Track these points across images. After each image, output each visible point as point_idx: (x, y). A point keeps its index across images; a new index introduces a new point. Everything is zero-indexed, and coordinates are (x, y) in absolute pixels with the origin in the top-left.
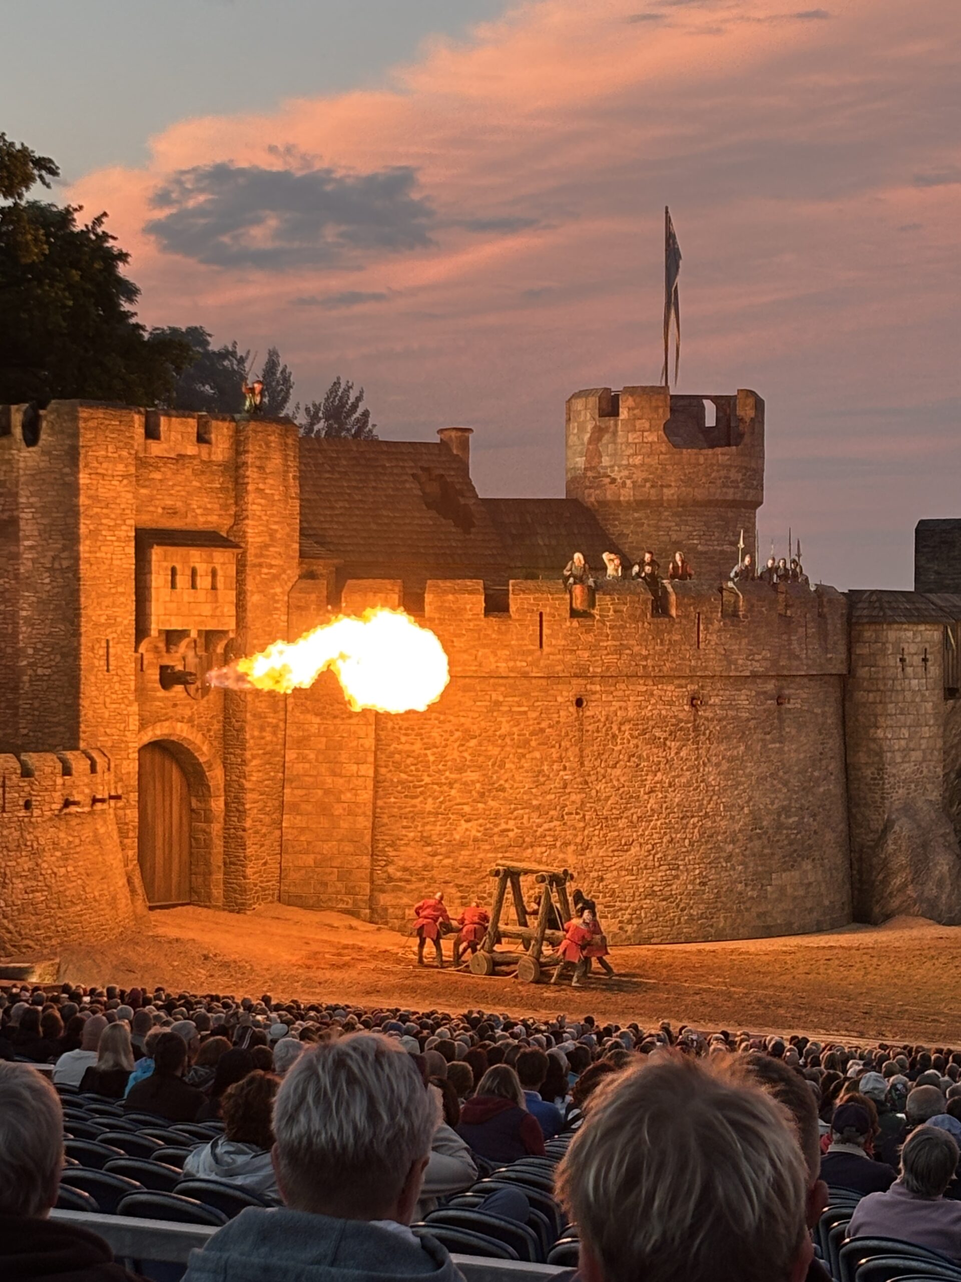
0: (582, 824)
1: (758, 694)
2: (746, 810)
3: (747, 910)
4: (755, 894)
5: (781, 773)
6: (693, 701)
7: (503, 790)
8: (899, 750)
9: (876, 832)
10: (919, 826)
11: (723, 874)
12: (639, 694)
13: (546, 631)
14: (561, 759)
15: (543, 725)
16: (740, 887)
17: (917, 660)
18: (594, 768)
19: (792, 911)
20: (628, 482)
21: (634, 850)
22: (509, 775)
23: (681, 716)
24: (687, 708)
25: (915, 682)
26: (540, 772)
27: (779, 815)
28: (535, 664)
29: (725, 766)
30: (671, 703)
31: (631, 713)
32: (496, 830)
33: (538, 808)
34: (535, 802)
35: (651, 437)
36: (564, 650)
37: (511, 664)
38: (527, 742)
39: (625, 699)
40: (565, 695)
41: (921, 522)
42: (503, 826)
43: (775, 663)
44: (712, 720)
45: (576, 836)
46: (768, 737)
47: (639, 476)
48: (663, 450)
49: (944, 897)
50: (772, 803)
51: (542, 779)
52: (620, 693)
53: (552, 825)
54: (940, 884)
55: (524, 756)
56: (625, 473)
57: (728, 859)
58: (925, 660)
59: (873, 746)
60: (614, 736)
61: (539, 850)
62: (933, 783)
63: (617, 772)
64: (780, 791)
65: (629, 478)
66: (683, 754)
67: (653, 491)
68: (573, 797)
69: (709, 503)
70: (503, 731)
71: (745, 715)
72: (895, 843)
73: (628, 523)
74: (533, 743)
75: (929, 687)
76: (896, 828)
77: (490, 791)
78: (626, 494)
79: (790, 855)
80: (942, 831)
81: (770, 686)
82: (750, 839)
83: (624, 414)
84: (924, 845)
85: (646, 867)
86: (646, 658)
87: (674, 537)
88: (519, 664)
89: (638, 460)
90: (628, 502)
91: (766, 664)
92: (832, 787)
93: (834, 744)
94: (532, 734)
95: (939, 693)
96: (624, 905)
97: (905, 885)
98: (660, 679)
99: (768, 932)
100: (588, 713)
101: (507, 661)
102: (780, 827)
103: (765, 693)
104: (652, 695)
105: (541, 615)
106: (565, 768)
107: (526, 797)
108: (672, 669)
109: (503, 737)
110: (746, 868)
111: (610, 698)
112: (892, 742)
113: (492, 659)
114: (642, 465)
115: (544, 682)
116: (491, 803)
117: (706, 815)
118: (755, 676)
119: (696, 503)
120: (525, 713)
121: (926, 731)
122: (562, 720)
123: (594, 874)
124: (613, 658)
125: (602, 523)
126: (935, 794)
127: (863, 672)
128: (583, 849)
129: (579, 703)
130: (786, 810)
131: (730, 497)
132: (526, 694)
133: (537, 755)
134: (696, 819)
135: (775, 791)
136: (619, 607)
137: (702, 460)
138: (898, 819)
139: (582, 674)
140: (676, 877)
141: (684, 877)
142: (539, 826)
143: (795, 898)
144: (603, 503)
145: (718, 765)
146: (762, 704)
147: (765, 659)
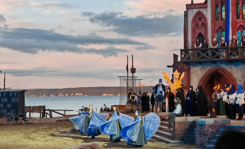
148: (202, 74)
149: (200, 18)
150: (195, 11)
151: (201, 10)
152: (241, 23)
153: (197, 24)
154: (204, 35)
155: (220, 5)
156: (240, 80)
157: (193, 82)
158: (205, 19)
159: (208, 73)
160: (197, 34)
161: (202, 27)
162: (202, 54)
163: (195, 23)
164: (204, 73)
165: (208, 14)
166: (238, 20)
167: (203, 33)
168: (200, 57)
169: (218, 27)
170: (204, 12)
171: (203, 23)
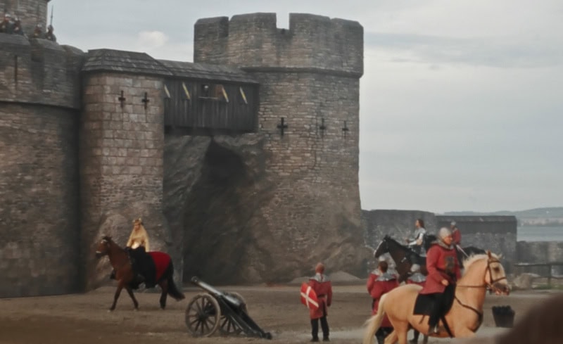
8: (116, 165)
17: (137, 100)
25: (133, 117)
41: (200, 21)
58: (145, 101)
59: (94, 161)
62: (153, 191)
75: (149, 121)
76: (108, 221)
95: (158, 128)
112: (109, 159)
121: (145, 153)
126: (154, 199)
138: (111, 215)
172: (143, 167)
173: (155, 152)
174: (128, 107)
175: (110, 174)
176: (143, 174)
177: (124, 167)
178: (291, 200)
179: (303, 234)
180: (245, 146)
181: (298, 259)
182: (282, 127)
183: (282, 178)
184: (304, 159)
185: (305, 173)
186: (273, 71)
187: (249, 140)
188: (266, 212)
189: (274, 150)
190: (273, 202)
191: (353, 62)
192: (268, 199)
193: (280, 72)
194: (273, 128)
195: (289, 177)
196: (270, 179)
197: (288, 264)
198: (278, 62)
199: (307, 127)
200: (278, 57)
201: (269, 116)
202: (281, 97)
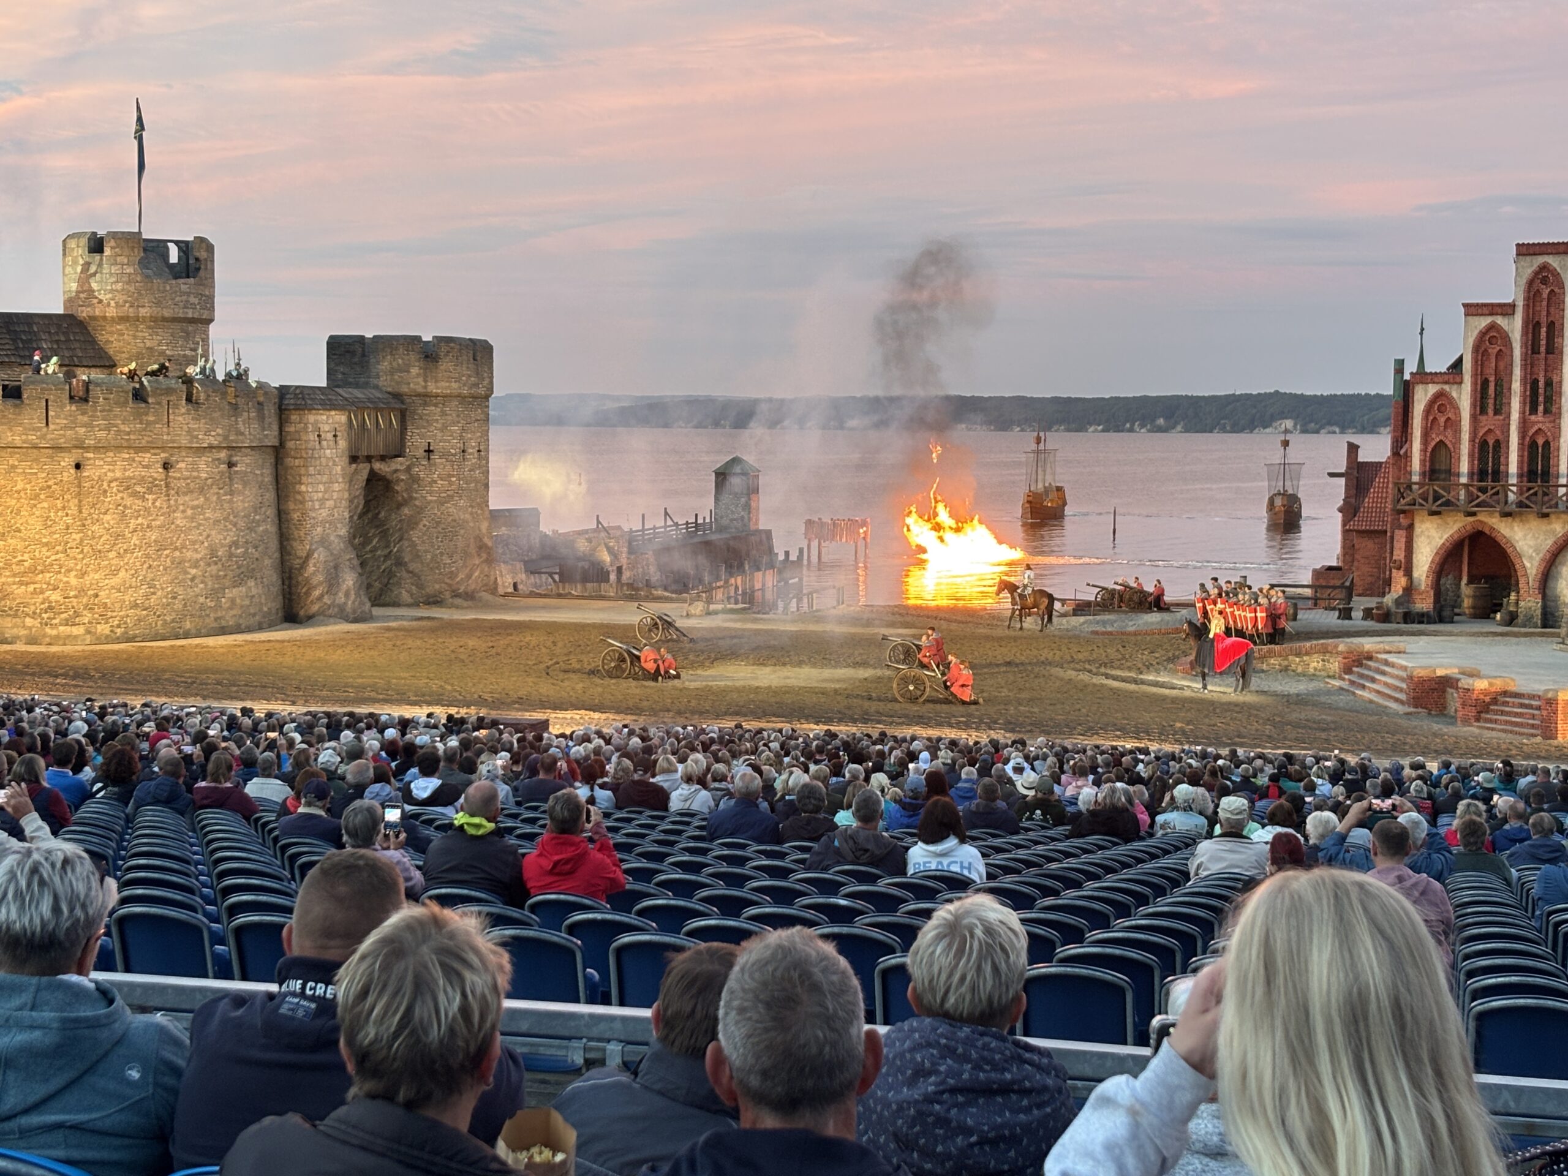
0: (81, 556)
1: (214, 460)
2: (206, 544)
3: (208, 616)
4: (213, 604)
5: (231, 517)
6: (166, 466)
7: (19, 531)
8: (317, 500)
9: (300, 558)
10: (332, 554)
11: (189, 590)
12: (124, 460)
13: (51, 413)
14: (64, 508)
15: (49, 483)
16: (202, 600)
17: (330, 436)
18: (90, 514)
19: (240, 616)
20: (112, 303)
21: (122, 574)
22: (24, 520)
23: (155, 475)
24: (161, 470)
25: (328, 452)
26: (48, 517)
27: (230, 547)
28: (43, 437)
29: (189, 512)
30: (147, 467)
31: (118, 474)
32: (14, 560)
33: (46, 544)
34: (44, 540)
35: (129, 270)
36: (65, 428)
37: (24, 437)
38: (37, 496)
39: (113, 463)
40: (67, 461)
41: (331, 337)
42: (20, 558)
43: (226, 438)
44: (179, 479)
45: (76, 564)
46: (221, 491)
47: (121, 298)
48: (139, 279)
49: (350, 603)
50: (225, 539)
51: (49, 523)
52: (109, 460)
53: (58, 557)
54: (347, 595)
55: (35, 506)
56: (110, 296)
57: (192, 580)
58: (335, 436)
59: (299, 497)
60: (105, 491)
61: (48, 575)
62: (342, 523)
63: (108, 517)
64: (231, 530)
65: (113, 299)
66: (158, 504)
67: (131, 310)
68: (74, 536)
69: (174, 320)
70: (19, 487)
71: (204, 475)
72: (315, 566)
73: (112, 333)
74: (42, 497)
75: (339, 455)
76: (316, 555)
77: (9, 532)
78: (111, 312)
79: (239, 576)
80: (348, 557)
81: (223, 455)
82: (209, 565)
83: (107, 251)
84: (336, 567)
85: (131, 587)
86: (128, 434)
87: (148, 344)
88: (30, 437)
89: (119, 286)
90: (112, 317)
91: (220, 438)
92: (269, 527)
93: (270, 496)
94: (41, 489)
95: (346, 460)
96: (114, 614)
97: (322, 596)
98: (139, 450)
99: (223, 631)
100: (85, 474)
101: (20, 435)
102: (231, 556)
103: (218, 459)
104: (134, 460)
105: (47, 401)
106: (67, 515)
107: (37, 536)
108: (148, 442)
109: (18, 492)
110: (206, 585)
111: (102, 463)
112: (312, 494)
113: (9, 434)
114: (123, 290)
115: (50, 451)
116: (10, 541)
117: (176, 549)
118: (211, 447)
119: (164, 319)
120: (36, 474)
121: (336, 487)
122: (65, 479)
123: (91, 592)
124: (103, 434)
125: (92, 332)
126: (343, 530)
127: (290, 445)
128: (83, 574)
129: (78, 466)
130: (235, 544)
131: (190, 315)
132: (36, 460)
133: (45, 505)
134: (167, 552)
135: (227, 530)
136: (107, 396)
137: (168, 288)
138: (317, 549)
139: (80, 446)
140: (154, 593)
141: (159, 593)
142: (48, 557)
143: (242, 607)
144: (93, 318)
145: (184, 511)
146: (217, 467)
147: (218, 435)
148: (1441, 538)
149: (1442, 405)
150: (1432, 389)
151: (1447, 387)
152: (1540, 426)
153: (1435, 419)
154: (1450, 446)
155: (1492, 379)
156: (1531, 557)
157: (1420, 556)
158: (1457, 409)
159: (1456, 537)
160: (1433, 444)
161: (1445, 427)
162: (1445, 494)
163: (1431, 418)
164: (1445, 537)
165: (1464, 397)
166: (1533, 417)
167: (1448, 443)
168: (1439, 502)
169: (1486, 429)
170: (1454, 394)
171: (1449, 419)
172: (335, 501)
173: (342, 485)
174: (324, 443)
175: (313, 509)
176: (335, 507)
177: (322, 501)
178: (438, 523)
179: (451, 557)
180: (396, 471)
181: (448, 581)
182: (429, 451)
183: (431, 501)
184: (451, 483)
185: (451, 497)
186: (419, 395)
187: (399, 463)
188: (415, 535)
189: (422, 475)
190: (421, 526)
191: (486, 382)
192: (417, 524)
193: (426, 397)
194: (420, 453)
195: (436, 501)
196: (417, 503)
197: (437, 586)
198: (425, 387)
199: (453, 451)
200: (426, 381)
201: (416, 442)
202: (428, 421)
